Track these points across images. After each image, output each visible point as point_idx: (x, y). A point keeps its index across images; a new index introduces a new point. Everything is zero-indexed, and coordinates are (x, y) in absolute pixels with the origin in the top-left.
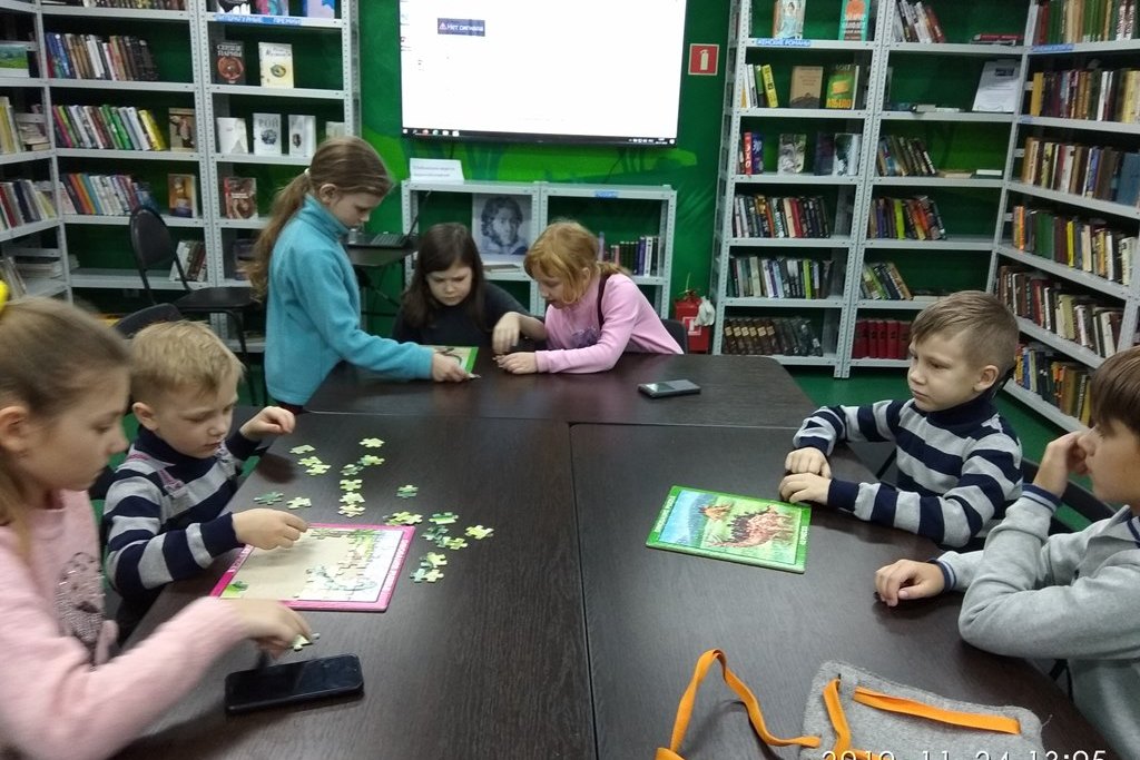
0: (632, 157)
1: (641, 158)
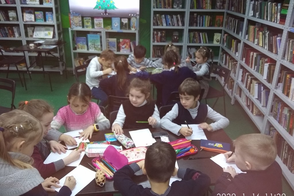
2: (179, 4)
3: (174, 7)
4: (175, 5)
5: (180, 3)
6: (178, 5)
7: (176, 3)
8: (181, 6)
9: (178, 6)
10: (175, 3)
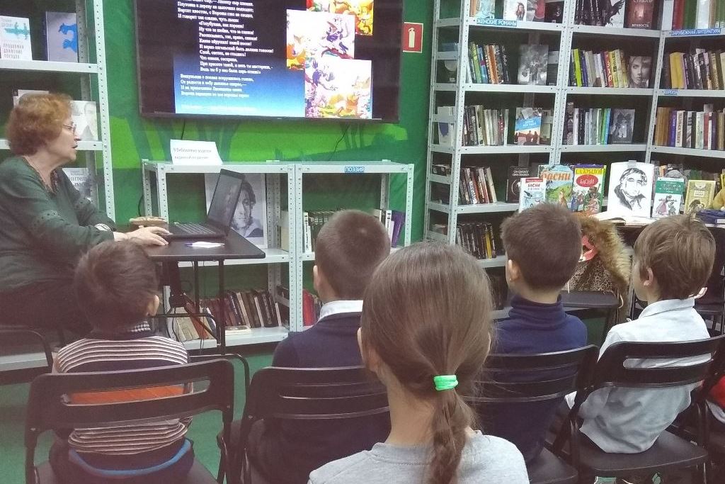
0: (353, 134)
1: (361, 134)
2: (539, 69)
3: (521, 78)
4: (525, 75)
5: (542, 65)
6: (536, 73)
7: (528, 66)
8: (544, 76)
9: (534, 78)
10: (523, 67)
